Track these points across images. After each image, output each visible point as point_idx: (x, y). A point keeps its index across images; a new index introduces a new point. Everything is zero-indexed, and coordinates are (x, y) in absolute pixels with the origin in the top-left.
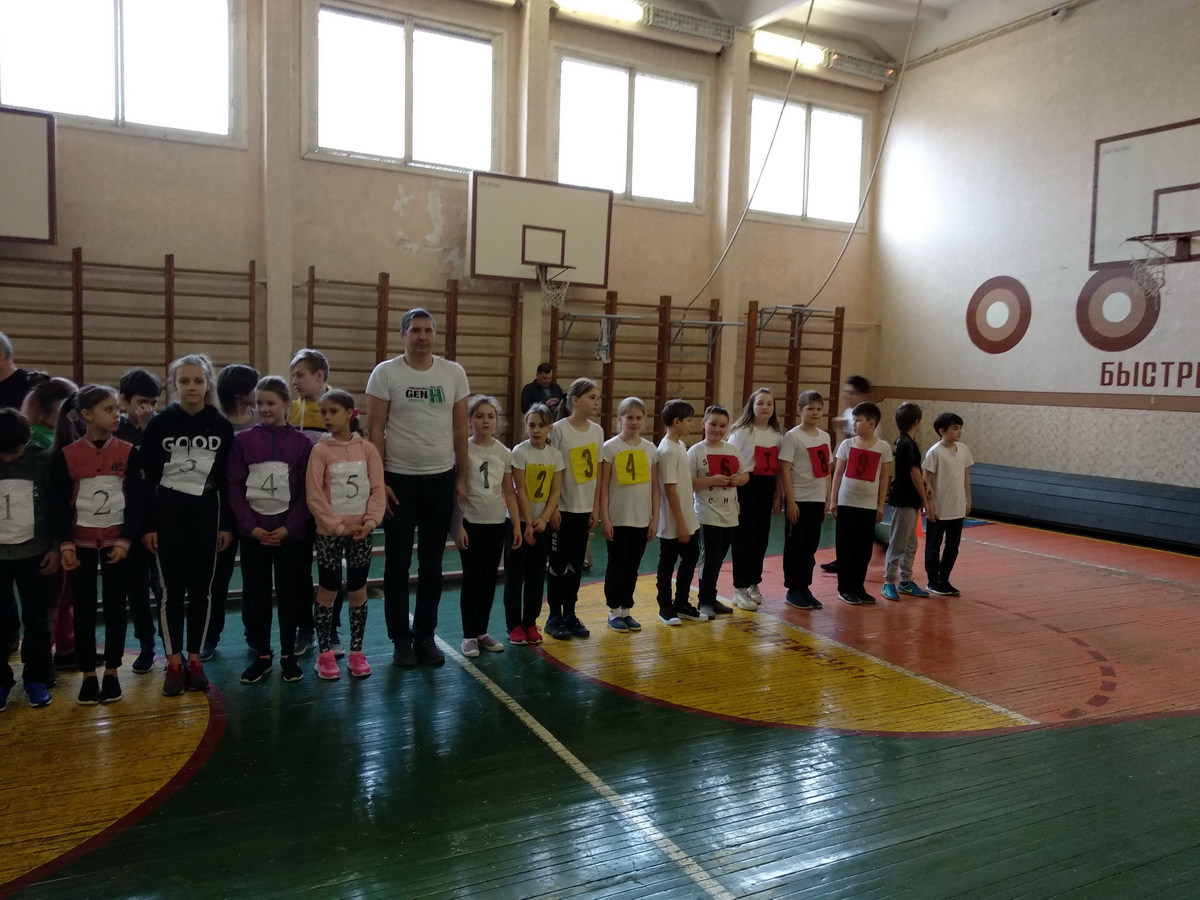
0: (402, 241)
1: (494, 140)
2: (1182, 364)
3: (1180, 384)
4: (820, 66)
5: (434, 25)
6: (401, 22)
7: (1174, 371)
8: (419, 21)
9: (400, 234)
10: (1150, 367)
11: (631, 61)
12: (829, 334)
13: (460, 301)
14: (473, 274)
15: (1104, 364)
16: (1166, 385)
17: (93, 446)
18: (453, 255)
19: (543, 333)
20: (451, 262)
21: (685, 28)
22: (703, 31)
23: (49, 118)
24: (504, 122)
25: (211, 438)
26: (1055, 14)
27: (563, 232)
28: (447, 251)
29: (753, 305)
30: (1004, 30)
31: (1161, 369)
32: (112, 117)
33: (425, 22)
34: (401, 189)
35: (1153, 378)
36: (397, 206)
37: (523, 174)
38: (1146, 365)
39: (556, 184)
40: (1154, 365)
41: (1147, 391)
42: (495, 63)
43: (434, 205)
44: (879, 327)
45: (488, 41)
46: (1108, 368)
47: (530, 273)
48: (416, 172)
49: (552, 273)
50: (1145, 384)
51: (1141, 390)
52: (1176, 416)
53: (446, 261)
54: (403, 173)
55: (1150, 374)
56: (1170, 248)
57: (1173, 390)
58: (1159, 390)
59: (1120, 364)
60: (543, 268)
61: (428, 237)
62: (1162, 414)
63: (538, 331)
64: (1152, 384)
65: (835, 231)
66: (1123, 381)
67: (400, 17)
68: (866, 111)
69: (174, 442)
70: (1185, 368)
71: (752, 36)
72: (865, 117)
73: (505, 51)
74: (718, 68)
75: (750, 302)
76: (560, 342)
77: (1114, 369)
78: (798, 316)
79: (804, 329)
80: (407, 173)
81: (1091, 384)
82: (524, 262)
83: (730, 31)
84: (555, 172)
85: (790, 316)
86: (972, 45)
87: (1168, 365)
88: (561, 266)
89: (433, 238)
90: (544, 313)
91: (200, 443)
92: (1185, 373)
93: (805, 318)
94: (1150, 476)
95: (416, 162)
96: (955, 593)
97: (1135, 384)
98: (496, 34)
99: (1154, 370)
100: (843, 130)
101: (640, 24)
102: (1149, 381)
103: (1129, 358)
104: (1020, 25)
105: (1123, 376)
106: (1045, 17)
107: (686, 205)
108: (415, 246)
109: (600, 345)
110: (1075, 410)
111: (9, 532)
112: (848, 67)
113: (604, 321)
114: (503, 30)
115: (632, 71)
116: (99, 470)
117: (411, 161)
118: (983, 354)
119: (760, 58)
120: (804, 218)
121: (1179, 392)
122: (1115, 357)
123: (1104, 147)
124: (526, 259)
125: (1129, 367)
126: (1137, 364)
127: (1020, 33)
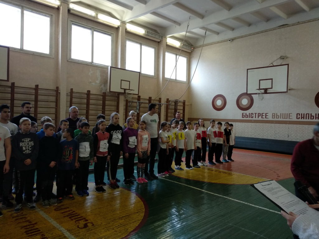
0: (91, 82)
1: (112, 59)
2: (258, 114)
3: (258, 118)
4: (179, 46)
5: (99, 30)
6: (91, 29)
7: (257, 115)
8: (95, 29)
9: (90, 80)
10: (252, 114)
11: (141, 42)
12: (182, 106)
13: (107, 98)
14: (110, 91)
15: (243, 113)
16: (255, 118)
17: (102, 133)
18: (103, 86)
19: (124, 105)
20: (102, 88)
21: (153, 36)
22: (157, 37)
23: (8, 48)
24: (114, 54)
25: (120, 131)
26: (230, 40)
27: (130, 82)
28: (101, 85)
29: (168, 99)
30: (218, 42)
31: (254, 114)
32: (19, 48)
33: (96, 30)
34: (90, 69)
35: (253, 116)
36: (90, 74)
37: (119, 67)
38: (251, 114)
39: (125, 70)
40: (253, 114)
41: (252, 119)
42: (112, 40)
43: (98, 74)
44: (191, 105)
45: (110, 35)
46: (243, 114)
47: (123, 91)
48: (94, 65)
49: (127, 91)
50: (251, 117)
51: (250, 119)
52: (258, 124)
53: (101, 87)
54: (91, 65)
55: (252, 116)
56: (263, 91)
57: (257, 119)
58: (254, 119)
59: (246, 113)
60: (125, 90)
61: (97, 82)
62: (255, 124)
63: (123, 105)
64: (253, 117)
65: (182, 83)
66: (247, 117)
67: (91, 28)
68: (187, 56)
69: (114, 132)
70: (259, 114)
71: (166, 39)
72: (187, 58)
73: (114, 38)
74: (159, 45)
75: (167, 99)
76: (128, 108)
77: (245, 114)
78: (176, 102)
79: (178, 105)
80: (92, 66)
81: (240, 118)
82: (121, 88)
83: (162, 37)
84: (125, 67)
85: (174, 102)
86: (211, 45)
87: (256, 114)
88: (129, 90)
89: (98, 82)
90: (124, 101)
91: (118, 132)
92: (259, 115)
93: (178, 103)
94: (253, 136)
95: (94, 63)
96: (233, 161)
97: (249, 117)
98: (112, 34)
99: (253, 115)
100: (183, 60)
101: (144, 34)
102: (252, 117)
103: (248, 112)
104: (222, 42)
105: (247, 116)
106: (227, 41)
107: (152, 76)
108: (94, 84)
109: (137, 108)
110: (237, 123)
111: (85, 154)
112: (185, 47)
113: (138, 103)
114: (114, 33)
115: (141, 44)
116: (105, 139)
117: (93, 63)
118: (216, 111)
119: (168, 43)
120: (176, 80)
121: (258, 119)
122: (245, 112)
123: (249, 70)
124: (122, 88)
125: (248, 114)
126: (249, 114)
127: (222, 43)
